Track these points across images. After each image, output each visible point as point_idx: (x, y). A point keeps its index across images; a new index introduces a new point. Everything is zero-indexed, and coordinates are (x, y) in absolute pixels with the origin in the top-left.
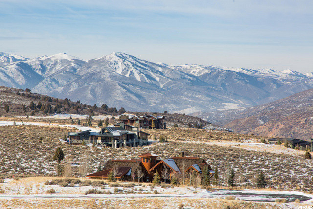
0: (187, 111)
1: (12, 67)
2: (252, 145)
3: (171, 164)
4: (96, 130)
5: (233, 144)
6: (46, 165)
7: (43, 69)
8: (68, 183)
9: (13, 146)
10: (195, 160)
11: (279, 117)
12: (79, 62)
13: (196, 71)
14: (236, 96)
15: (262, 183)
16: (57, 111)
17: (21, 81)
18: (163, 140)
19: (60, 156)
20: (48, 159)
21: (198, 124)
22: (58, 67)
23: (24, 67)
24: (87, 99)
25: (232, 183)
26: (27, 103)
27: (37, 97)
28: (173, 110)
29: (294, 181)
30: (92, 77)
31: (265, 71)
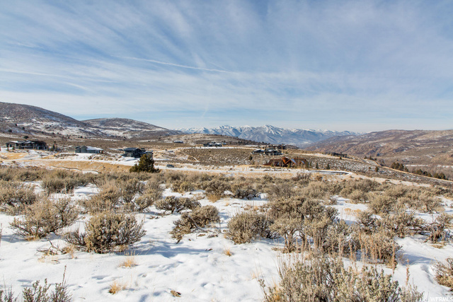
0: (292, 144)
1: (231, 130)
2: (318, 155)
3: (293, 161)
4: (263, 150)
5: (312, 154)
6: (246, 162)
7: (241, 131)
8: (257, 167)
9: (235, 155)
10: (302, 160)
11: (323, 146)
12: (253, 128)
13: (293, 131)
14: (307, 139)
15: (328, 168)
16: (247, 144)
17: (234, 135)
18: (286, 153)
19: (251, 158)
20: (247, 159)
21: (296, 148)
22: (246, 130)
23: (235, 130)
24: (256, 140)
25: (317, 167)
26: (237, 141)
27: (240, 139)
28: (286, 144)
29: (336, 167)
30: (258, 133)
31: (318, 130)
